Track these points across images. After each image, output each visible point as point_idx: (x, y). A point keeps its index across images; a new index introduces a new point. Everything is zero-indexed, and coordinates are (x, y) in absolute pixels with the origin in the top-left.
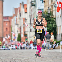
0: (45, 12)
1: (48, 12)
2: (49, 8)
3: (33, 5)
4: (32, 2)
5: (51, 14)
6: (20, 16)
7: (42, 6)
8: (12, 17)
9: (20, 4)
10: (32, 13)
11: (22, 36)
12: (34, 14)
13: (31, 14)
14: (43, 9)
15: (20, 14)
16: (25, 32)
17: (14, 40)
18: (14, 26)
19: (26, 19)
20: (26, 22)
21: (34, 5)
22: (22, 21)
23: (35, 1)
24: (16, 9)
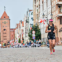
0: (34, 26)
1: (36, 26)
2: (36, 23)
3: (27, 22)
5: (38, 27)
7: (32, 22)
8: (15, 29)
11: (21, 40)
12: (28, 27)
13: (26, 27)
14: (33, 24)
15: (20, 27)
16: (23, 38)
17: (17, 42)
18: (17, 34)
21: (28, 22)
22: (21, 31)
23: (28, 20)
24: (17, 25)
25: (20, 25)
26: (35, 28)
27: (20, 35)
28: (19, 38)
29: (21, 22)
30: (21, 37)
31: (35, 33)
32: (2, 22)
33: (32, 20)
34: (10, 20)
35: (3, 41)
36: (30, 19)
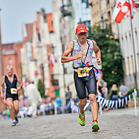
0: (95, 27)
1: (102, 28)
2: (102, 18)
3: (65, 14)
4: (63, 6)
5: (108, 30)
6: (40, 39)
7: (86, 14)
8: (20, 45)
9: (38, 13)
10: (66, 32)
12: (70, 33)
13: (63, 35)
14: (89, 22)
15: (39, 35)
16: (52, 76)
18: (28, 64)
19: (53, 47)
20: (53, 53)
21: (70, 14)
22: (45, 51)
23: (70, 5)
24: (29, 27)
25: (37, 29)
26: (98, 35)
27: (42, 67)
28: (40, 77)
29: (42, 18)
36: (77, 4)
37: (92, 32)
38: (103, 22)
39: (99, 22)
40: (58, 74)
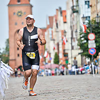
0: (93, 20)
1: (97, 21)
2: (97, 15)
3: (74, 11)
4: (73, 6)
6: (57, 27)
7: (88, 12)
9: (57, 10)
10: (74, 23)
11: (61, 56)
12: (77, 24)
13: (72, 25)
14: (89, 17)
15: (57, 24)
16: (64, 50)
17: (50, 62)
18: (49, 42)
19: (65, 32)
20: (65, 36)
21: (77, 12)
22: (60, 34)
23: (77, 6)
24: (51, 18)
25: (56, 20)
26: (94, 26)
27: (58, 45)
28: (56, 51)
29: (59, 13)
30: (61, 49)
31: (96, 38)
32: (12, 13)
33: (87, 6)
34: (32, 6)
35: (15, 60)
36: (82, 5)
37: (91, 24)
38: (98, 17)
39: (96, 18)
40: (68, 50)
